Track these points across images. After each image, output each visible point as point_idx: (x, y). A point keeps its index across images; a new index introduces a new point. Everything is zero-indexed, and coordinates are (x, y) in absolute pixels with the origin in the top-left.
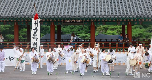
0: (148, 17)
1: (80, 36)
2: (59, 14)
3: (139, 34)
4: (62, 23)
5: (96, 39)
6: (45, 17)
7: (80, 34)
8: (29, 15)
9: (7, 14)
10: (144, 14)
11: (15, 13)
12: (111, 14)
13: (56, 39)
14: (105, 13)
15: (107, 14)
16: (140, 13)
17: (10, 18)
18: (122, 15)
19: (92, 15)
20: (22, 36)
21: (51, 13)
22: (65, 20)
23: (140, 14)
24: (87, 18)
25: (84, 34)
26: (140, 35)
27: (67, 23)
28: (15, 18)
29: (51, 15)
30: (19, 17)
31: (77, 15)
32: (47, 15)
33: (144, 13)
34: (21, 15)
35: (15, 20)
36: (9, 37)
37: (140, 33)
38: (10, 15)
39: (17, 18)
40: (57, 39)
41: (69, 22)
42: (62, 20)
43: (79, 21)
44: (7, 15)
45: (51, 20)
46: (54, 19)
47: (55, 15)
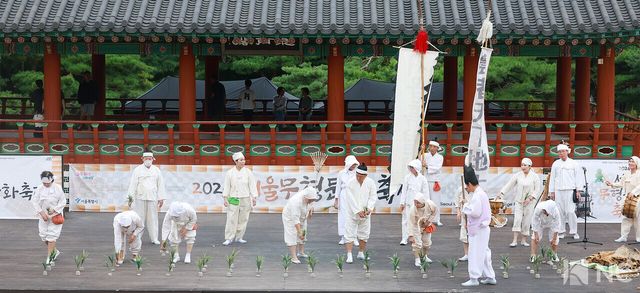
0: (541, 34)
1: (290, 74)
2: (209, 15)
3: (511, 70)
4: (223, 49)
5: (346, 102)
6: (159, 30)
7: (290, 68)
8: (98, 19)
9: (18, 15)
10: (527, 22)
11: (45, 14)
12: (402, 22)
13: (202, 100)
14: (382, 17)
15: (388, 20)
16: (511, 15)
17: (28, 31)
18: (444, 22)
19: (333, 21)
20: (74, 76)
21: (182, 14)
22: (232, 39)
23: (512, 21)
24: (316, 35)
25: (305, 69)
26: (514, 74)
27: (241, 47)
28: (47, 33)
29: (181, 20)
30: (63, 29)
31: (278, 21)
32: (167, 21)
33: (525, 16)
34: (71, 20)
35: (48, 40)
36: (24, 80)
37: (512, 66)
38: (29, 21)
39: (56, 30)
40: (204, 98)
41: (249, 47)
42: (223, 41)
43: (286, 42)
44: (16, 21)
45: (182, 40)
46: (194, 36)
47: (195, 20)
